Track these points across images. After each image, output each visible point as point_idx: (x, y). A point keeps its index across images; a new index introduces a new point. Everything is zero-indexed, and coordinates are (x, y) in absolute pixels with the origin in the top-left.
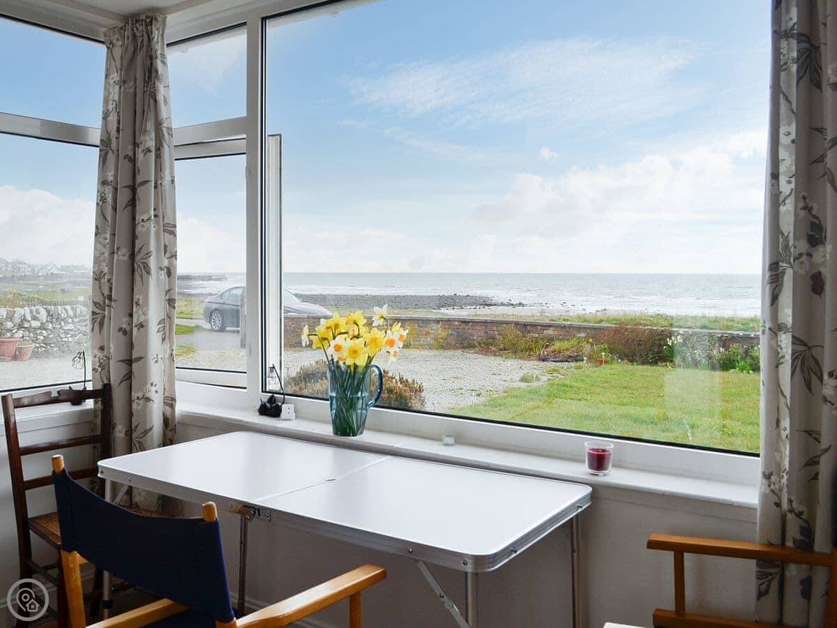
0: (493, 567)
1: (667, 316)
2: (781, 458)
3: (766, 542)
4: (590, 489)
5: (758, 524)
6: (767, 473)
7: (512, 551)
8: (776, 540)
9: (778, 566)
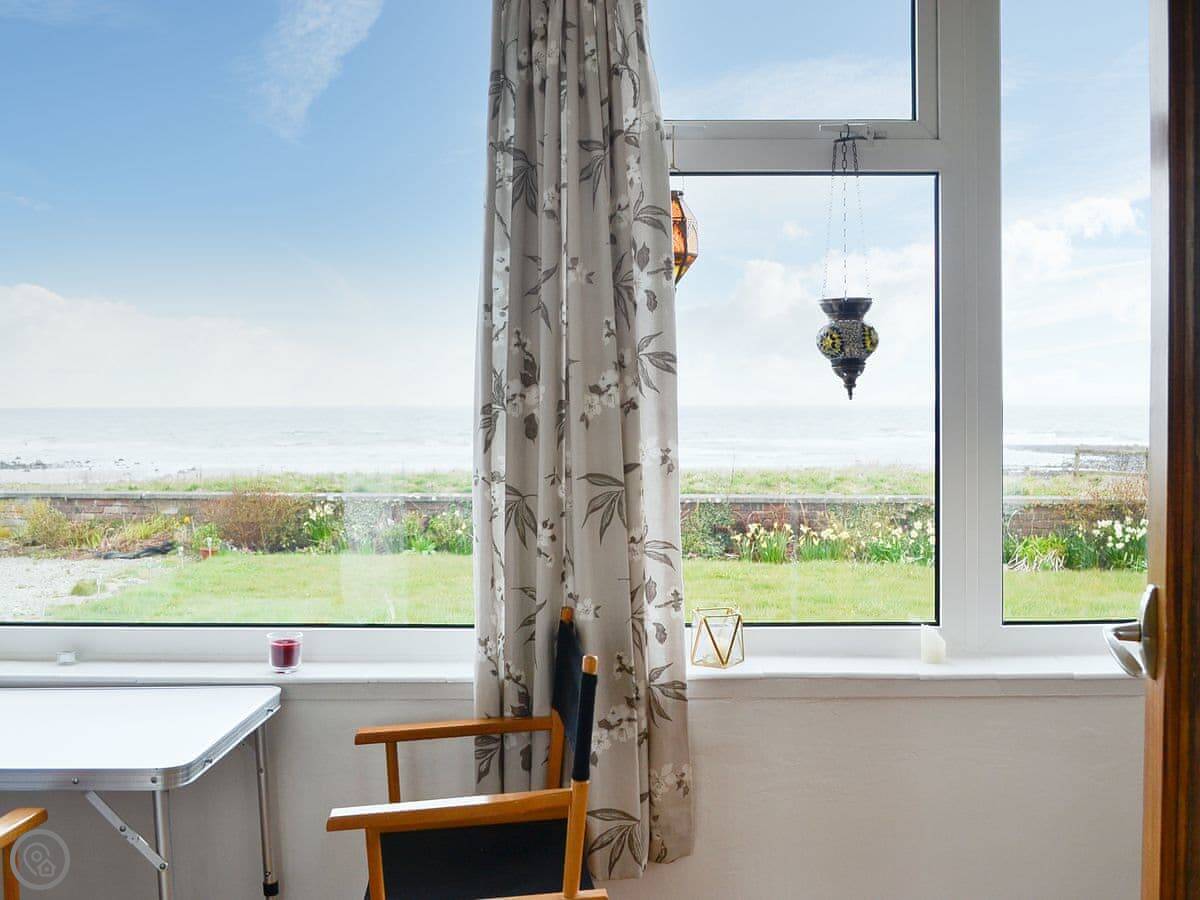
0: (188, 780)
1: (301, 476)
2: (497, 621)
3: (485, 717)
4: (278, 690)
5: (475, 702)
6: (483, 639)
7: (207, 761)
8: (494, 713)
9: (497, 740)
